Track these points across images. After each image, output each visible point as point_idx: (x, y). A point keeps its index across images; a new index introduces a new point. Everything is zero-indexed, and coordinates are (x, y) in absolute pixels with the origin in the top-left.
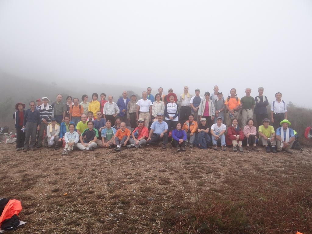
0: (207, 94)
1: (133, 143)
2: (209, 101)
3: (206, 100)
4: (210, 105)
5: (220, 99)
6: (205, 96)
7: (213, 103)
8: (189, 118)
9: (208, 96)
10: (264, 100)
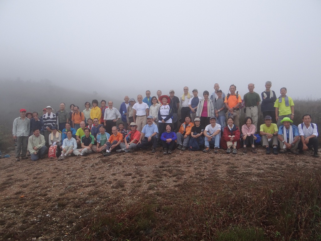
0: (206, 93)
1: (124, 148)
2: (208, 101)
3: (204, 100)
4: (209, 105)
5: (219, 97)
6: (203, 95)
7: (212, 103)
8: (186, 120)
9: (206, 95)
10: (271, 95)
